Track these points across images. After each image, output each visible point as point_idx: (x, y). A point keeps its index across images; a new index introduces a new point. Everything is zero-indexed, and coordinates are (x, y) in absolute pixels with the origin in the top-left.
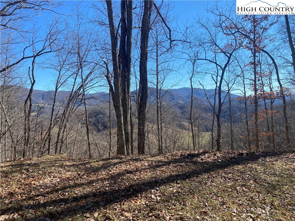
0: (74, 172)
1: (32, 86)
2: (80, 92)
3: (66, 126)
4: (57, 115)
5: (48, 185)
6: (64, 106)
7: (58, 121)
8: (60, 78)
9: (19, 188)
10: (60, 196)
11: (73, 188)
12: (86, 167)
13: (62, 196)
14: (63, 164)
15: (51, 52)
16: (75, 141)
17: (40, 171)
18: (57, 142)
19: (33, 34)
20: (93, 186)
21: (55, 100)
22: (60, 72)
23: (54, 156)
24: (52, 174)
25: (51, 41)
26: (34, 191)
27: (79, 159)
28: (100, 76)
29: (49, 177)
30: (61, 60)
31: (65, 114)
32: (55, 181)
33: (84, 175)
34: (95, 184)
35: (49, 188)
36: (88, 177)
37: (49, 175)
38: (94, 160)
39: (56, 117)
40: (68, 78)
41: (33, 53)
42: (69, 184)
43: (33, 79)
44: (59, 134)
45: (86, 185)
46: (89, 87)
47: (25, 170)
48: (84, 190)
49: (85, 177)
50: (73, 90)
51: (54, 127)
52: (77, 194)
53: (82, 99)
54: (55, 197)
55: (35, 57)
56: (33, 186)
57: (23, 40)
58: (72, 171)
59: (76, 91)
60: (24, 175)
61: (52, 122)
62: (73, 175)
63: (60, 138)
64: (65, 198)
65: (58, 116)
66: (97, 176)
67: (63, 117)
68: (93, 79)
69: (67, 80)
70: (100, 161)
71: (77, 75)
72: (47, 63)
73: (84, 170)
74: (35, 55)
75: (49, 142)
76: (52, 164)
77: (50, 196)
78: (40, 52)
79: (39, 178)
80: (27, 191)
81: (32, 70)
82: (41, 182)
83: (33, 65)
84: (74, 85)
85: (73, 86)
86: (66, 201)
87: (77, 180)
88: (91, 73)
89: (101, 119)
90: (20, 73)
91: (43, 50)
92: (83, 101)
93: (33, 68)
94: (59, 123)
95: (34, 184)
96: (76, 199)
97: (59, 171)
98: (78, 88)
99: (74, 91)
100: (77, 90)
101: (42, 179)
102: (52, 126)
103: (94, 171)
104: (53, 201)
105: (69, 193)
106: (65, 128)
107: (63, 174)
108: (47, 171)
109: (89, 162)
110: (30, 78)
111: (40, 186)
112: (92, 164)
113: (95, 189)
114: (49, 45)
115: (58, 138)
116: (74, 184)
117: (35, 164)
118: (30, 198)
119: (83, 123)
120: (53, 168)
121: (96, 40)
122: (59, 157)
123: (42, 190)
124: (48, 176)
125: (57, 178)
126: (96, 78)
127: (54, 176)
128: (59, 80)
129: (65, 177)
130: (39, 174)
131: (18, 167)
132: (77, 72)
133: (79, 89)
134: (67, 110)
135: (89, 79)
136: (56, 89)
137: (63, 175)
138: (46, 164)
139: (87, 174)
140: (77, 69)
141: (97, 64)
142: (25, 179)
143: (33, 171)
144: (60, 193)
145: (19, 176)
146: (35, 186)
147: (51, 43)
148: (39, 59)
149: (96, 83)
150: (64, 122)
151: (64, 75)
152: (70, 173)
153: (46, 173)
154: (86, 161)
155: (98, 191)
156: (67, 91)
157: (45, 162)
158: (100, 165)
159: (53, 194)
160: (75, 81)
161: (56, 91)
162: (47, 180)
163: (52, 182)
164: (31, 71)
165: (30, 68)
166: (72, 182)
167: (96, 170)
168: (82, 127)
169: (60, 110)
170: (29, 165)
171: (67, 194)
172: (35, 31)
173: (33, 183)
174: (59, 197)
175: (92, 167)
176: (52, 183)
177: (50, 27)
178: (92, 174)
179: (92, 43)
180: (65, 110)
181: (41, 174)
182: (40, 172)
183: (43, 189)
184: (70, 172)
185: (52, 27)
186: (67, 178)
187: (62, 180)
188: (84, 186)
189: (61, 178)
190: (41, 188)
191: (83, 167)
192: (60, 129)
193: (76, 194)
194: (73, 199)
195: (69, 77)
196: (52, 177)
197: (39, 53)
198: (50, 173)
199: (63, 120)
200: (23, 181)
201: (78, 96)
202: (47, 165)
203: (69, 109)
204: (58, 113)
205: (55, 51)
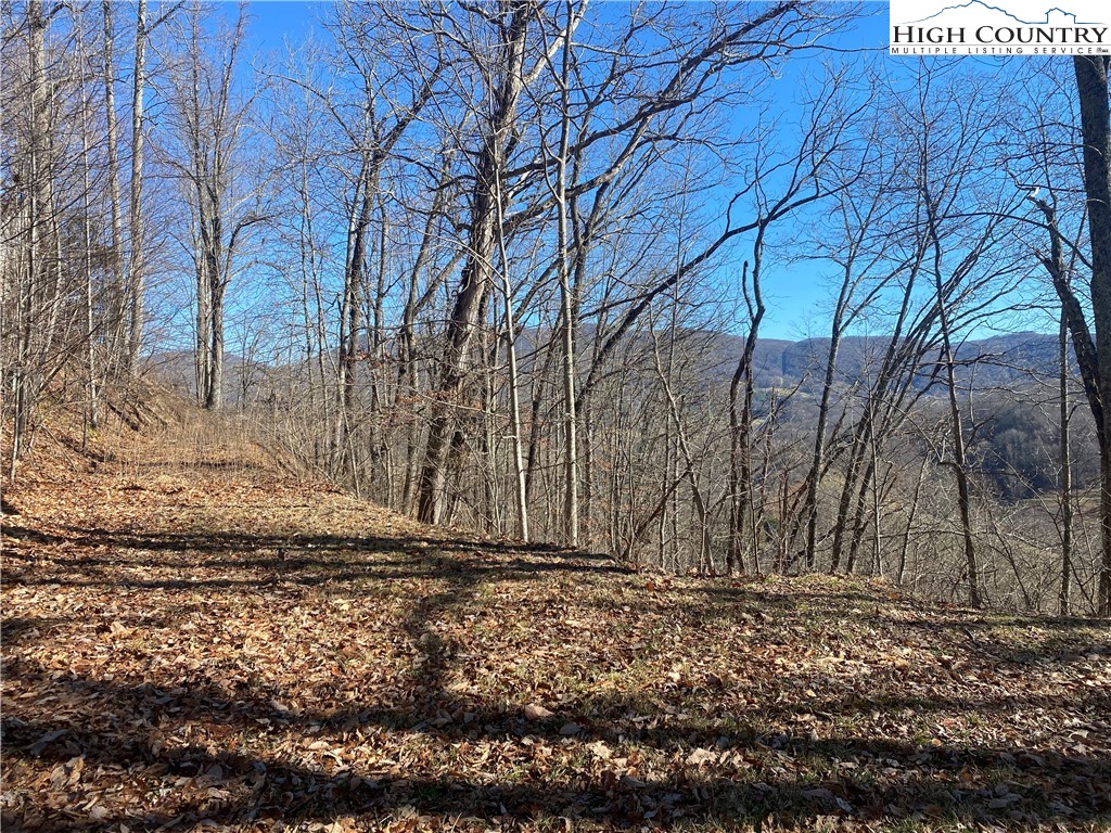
0: (924, 651)
1: (753, 326)
2: (928, 339)
3: (871, 469)
4: (838, 426)
5: (832, 681)
6: (864, 393)
7: (842, 449)
8: (848, 289)
9: (739, 671)
10: (878, 730)
11: (926, 712)
12: (971, 638)
13: (886, 733)
14: (878, 612)
15: (816, 197)
16: (908, 529)
17: (798, 624)
18: (839, 529)
19: (756, 145)
20: (1012, 721)
21: (830, 371)
22: (848, 268)
23: (840, 577)
24: (843, 646)
25: (819, 157)
26: (786, 691)
27: (937, 603)
28: (1015, 266)
29: (831, 654)
30: (853, 221)
31: (869, 425)
32: (856, 672)
33: (965, 668)
34: (1022, 717)
35: (835, 693)
36: (986, 682)
37: (829, 645)
38: (1007, 618)
39: (835, 434)
40: (878, 288)
41: (756, 211)
42: (909, 694)
43: (758, 301)
44: (845, 499)
45: (980, 713)
46: (966, 314)
47: (748, 612)
48: (972, 731)
49: (972, 678)
50: (899, 329)
51: (826, 470)
52: (946, 738)
53: (938, 368)
54: (861, 731)
55: (762, 224)
56: (781, 673)
57: (727, 172)
58: (914, 646)
59: (912, 335)
60: (750, 629)
61: (822, 451)
62: (923, 664)
63: (851, 511)
64: (897, 742)
65: (841, 431)
66: (1029, 686)
67: (862, 436)
68: (982, 283)
69: (875, 295)
70: (1033, 623)
71: (914, 271)
72: (803, 238)
73: (967, 649)
74: (765, 217)
75: (812, 525)
76: (839, 604)
77: (843, 721)
78: (781, 203)
79: (796, 650)
80: (763, 686)
81: (755, 273)
82: (806, 666)
83: (756, 256)
84: (902, 313)
85: (901, 317)
86: (905, 756)
87: (941, 683)
88: (973, 258)
89: (1014, 448)
90: (715, 286)
91: (790, 195)
92: (944, 373)
93: (758, 262)
94: (846, 456)
95: (784, 667)
96: (941, 757)
97: (864, 638)
98: (918, 322)
99: (903, 335)
100: (915, 332)
101: (807, 654)
102: (822, 467)
103: (1012, 661)
104: (854, 741)
105: (910, 727)
106: (868, 476)
107: (882, 649)
108: (823, 628)
109: (981, 622)
110: (748, 301)
111: (803, 677)
112: (996, 631)
113: (1020, 736)
114: (812, 174)
115: (843, 510)
116: (930, 698)
117: (778, 598)
118: (775, 712)
119: (944, 463)
120: (844, 622)
121: (998, 118)
122: (860, 585)
123: (810, 693)
124: (827, 648)
125: (861, 662)
126: (997, 274)
127: (848, 652)
128: (845, 300)
129: (890, 663)
130: (797, 634)
131: (729, 600)
132: (915, 260)
133: (925, 326)
134: (876, 411)
135: (964, 282)
136: (836, 332)
137: (883, 655)
138: (817, 604)
139: (981, 669)
140: (917, 249)
141: (1000, 215)
142: (752, 642)
143: (775, 620)
144: (876, 718)
145: (733, 629)
146: (787, 674)
147: (816, 168)
148: (778, 229)
149: (995, 298)
150: (867, 456)
151: (865, 275)
152: (907, 651)
153: (819, 635)
154: (969, 617)
155: (1035, 747)
156: (877, 338)
157: (813, 596)
158: (1036, 642)
159: (850, 715)
160: (907, 295)
161: (834, 340)
162: (827, 662)
163: (842, 672)
164: (752, 275)
165: (746, 264)
166: (919, 689)
167: (1021, 660)
168: (934, 477)
169: (848, 407)
170: (760, 597)
171: (904, 728)
172: (765, 133)
173: (778, 661)
174: (875, 733)
175: (997, 643)
176: (843, 677)
177: (812, 106)
178: (1004, 675)
179: (980, 133)
180: (869, 409)
181: (803, 637)
182: (799, 629)
183: (815, 691)
184: (906, 646)
185: (821, 105)
186: (899, 669)
187: (879, 671)
188: (973, 715)
189: (876, 663)
190: (809, 687)
191: (958, 637)
192: (848, 478)
193: (939, 738)
194: (931, 753)
195: (882, 284)
196: (843, 654)
197: (775, 209)
198: (835, 638)
199: (859, 446)
200: (747, 650)
201: (921, 352)
202: (822, 608)
203: (882, 407)
204: (841, 420)
205: (831, 193)
